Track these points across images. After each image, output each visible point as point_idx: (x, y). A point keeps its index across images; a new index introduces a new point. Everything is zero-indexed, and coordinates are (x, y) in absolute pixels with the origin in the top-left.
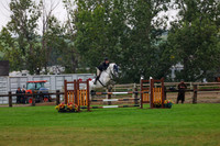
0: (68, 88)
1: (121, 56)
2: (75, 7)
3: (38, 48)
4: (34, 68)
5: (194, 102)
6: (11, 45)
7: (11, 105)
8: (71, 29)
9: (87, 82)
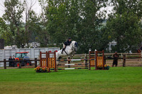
0: (42, 57)
1: (76, 36)
2: (46, 5)
3: (23, 31)
4: (20, 44)
5: (124, 65)
6: (5, 29)
7: (5, 67)
8: (44, 19)
9: (55, 53)
